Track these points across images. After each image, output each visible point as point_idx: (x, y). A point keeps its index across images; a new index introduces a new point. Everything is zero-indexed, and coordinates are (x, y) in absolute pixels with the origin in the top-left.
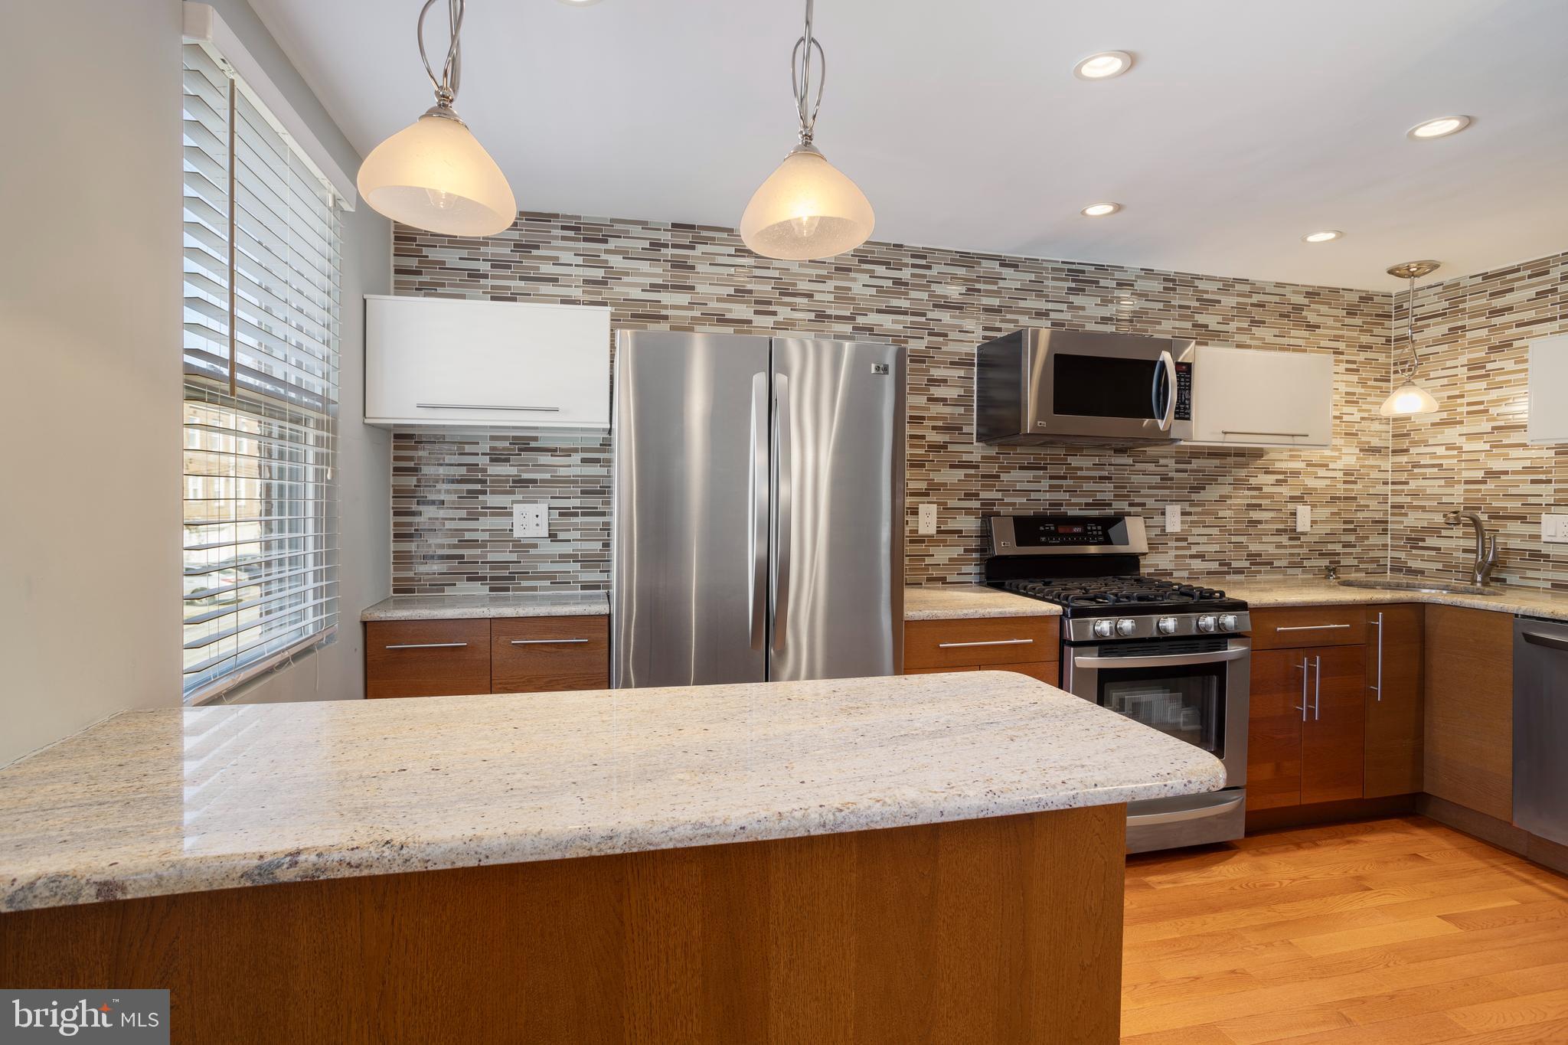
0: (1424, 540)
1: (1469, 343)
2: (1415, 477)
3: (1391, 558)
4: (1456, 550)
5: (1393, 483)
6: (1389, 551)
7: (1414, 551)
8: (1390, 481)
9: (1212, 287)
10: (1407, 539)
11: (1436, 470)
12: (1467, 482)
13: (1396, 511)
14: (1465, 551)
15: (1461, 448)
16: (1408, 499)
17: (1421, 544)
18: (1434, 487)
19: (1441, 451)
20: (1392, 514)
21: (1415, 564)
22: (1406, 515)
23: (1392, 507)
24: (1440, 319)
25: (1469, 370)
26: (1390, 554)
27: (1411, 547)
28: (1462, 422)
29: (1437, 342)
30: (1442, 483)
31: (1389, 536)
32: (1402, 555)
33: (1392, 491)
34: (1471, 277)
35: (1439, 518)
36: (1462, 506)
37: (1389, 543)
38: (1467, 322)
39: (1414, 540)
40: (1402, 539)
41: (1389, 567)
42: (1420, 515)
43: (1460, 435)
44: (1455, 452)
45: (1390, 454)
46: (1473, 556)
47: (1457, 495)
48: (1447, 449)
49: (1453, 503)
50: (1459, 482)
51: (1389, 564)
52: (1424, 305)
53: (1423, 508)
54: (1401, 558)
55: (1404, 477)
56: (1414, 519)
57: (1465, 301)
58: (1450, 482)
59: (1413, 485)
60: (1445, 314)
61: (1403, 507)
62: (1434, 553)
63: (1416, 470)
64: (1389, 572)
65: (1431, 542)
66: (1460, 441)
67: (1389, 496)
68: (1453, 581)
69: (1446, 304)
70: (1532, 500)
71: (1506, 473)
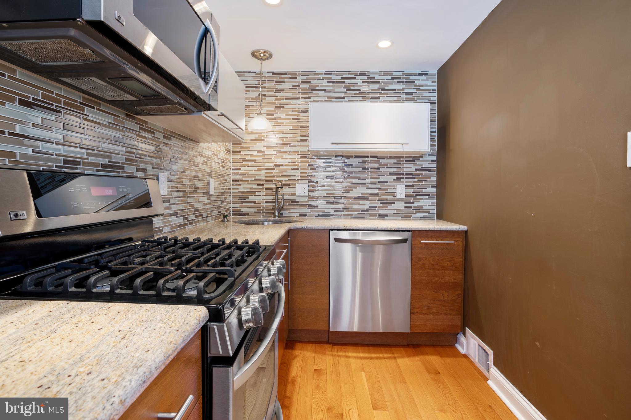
0: (248, 198)
1: (267, 103)
2: (244, 166)
3: (232, 208)
4: (262, 201)
5: (233, 169)
6: (232, 204)
7: (244, 204)
8: (232, 168)
10: (240, 197)
11: (253, 163)
12: (267, 169)
13: (235, 183)
14: (266, 202)
15: (264, 152)
16: (241, 177)
17: (247, 200)
18: (252, 171)
19: (255, 153)
20: (233, 185)
21: (244, 210)
22: (239, 185)
23: (233, 181)
24: (254, 89)
25: (267, 115)
26: (232, 206)
27: (242, 202)
28: (263, 140)
29: (253, 100)
30: (256, 169)
31: (231, 196)
32: (238, 206)
33: (233, 173)
34: (267, 72)
35: (255, 186)
36: (265, 180)
37: (232, 200)
38: (266, 93)
39: (243, 198)
40: (237, 198)
41: (231, 212)
42: (246, 185)
43: (263, 146)
44: (261, 154)
45: (232, 154)
46: (274, 204)
47: (263, 175)
48: (258, 152)
49: (261, 179)
50: (263, 169)
51: (232, 211)
52: (247, 81)
53: (247, 182)
54: (237, 208)
55: (238, 166)
56: (243, 188)
57: (265, 83)
58: (260, 168)
59: (243, 170)
60: (256, 87)
61: (238, 181)
62: (253, 204)
63: (244, 163)
64: (231, 215)
65: (251, 198)
66: (264, 149)
67: (232, 176)
68: (262, 217)
69: (257, 82)
70: (292, 177)
71: (282, 165)
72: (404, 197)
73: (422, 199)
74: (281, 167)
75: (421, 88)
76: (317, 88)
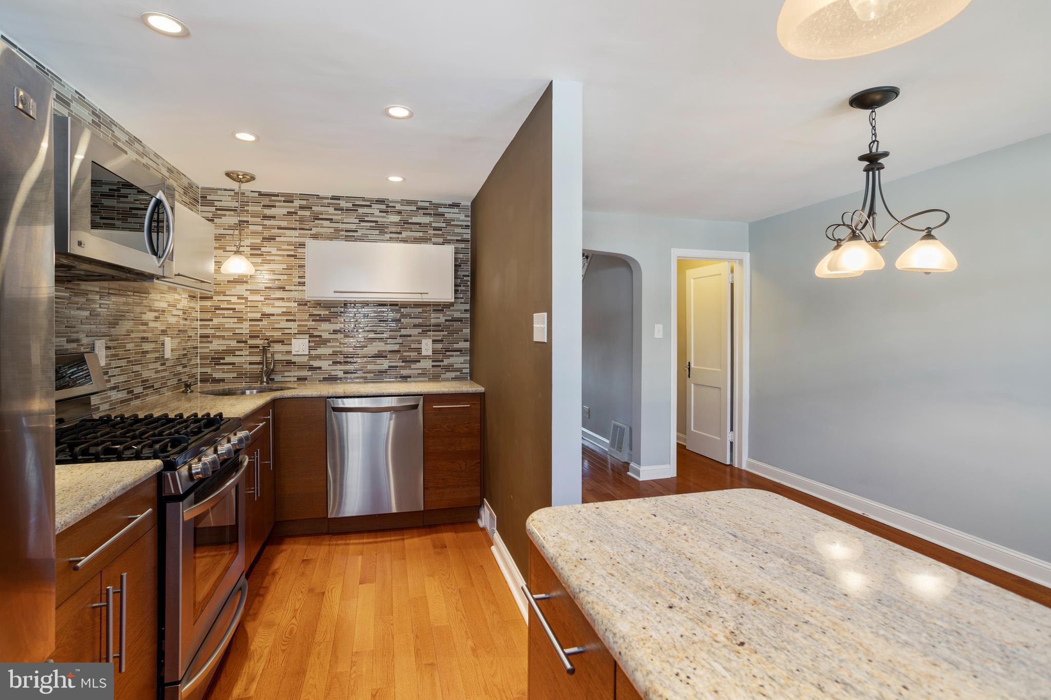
0: (224, 359)
1: (251, 233)
2: (218, 316)
3: (200, 373)
4: (245, 363)
5: (201, 320)
6: (199, 368)
7: (217, 367)
8: (199, 318)
9: (124, 138)
10: (212, 358)
11: (231, 312)
12: (251, 320)
13: (204, 340)
14: (250, 364)
15: (247, 298)
16: (212, 331)
17: (222, 361)
18: (230, 323)
19: (234, 299)
20: (201, 342)
21: (217, 375)
22: (211, 342)
23: (200, 337)
24: (232, 213)
25: (251, 249)
26: (199, 370)
27: (215, 364)
28: (246, 282)
29: (230, 228)
30: (236, 320)
31: (199, 357)
32: (209, 370)
33: (200, 325)
34: (252, 192)
35: (234, 343)
36: (248, 335)
37: (199, 363)
38: (250, 219)
39: (217, 359)
40: (208, 359)
41: (199, 379)
42: (221, 342)
43: (246, 290)
44: (243, 301)
45: (199, 299)
46: (261, 366)
47: (245, 328)
48: (238, 298)
49: (243, 334)
50: (246, 320)
51: (199, 377)
52: (222, 201)
53: (223, 337)
54: (208, 372)
55: (209, 316)
56: (216, 345)
57: (248, 206)
58: (241, 320)
59: (216, 321)
60: (236, 210)
61: (209, 337)
62: (231, 367)
63: (218, 312)
64: (199, 383)
65: (228, 359)
66: (247, 294)
67: (199, 329)
68: (244, 383)
69: (236, 204)
70: (287, 331)
71: (273, 315)
72: (431, 354)
73: (452, 356)
74: (272, 318)
75: (452, 223)
76: (321, 217)
